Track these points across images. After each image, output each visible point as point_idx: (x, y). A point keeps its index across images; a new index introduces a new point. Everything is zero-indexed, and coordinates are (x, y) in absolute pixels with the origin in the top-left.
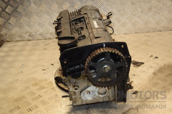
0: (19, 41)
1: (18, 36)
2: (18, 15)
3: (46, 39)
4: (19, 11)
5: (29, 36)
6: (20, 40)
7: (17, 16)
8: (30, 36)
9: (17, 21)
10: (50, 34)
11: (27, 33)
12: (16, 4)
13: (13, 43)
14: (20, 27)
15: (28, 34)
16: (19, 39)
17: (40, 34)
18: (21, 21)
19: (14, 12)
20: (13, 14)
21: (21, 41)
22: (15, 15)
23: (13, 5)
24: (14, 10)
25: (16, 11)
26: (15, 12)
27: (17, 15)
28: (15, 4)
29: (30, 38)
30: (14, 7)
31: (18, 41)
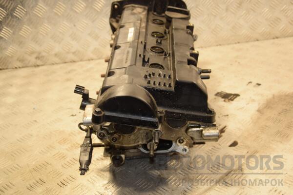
0: (20, 68)
1: (18, 60)
2: (16, 22)
3: (66, 63)
4: (17, 16)
5: (36, 58)
6: (21, 66)
7: (14, 25)
8: (39, 59)
9: (14, 33)
10: (74, 53)
11: (32, 53)
12: (12, 4)
13: (9, 71)
14: (21, 43)
15: (35, 55)
16: (19, 64)
17: (56, 55)
18: (22, 33)
19: (8, 18)
20: (7, 22)
21: (23, 67)
22: (11, 23)
23: (5, 6)
24: (7, 15)
25: (13, 16)
26: (10, 17)
27: (14, 23)
28: (10, 4)
29: (39, 62)
30: (9, 8)
31: (16, 68)
